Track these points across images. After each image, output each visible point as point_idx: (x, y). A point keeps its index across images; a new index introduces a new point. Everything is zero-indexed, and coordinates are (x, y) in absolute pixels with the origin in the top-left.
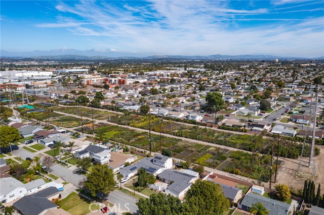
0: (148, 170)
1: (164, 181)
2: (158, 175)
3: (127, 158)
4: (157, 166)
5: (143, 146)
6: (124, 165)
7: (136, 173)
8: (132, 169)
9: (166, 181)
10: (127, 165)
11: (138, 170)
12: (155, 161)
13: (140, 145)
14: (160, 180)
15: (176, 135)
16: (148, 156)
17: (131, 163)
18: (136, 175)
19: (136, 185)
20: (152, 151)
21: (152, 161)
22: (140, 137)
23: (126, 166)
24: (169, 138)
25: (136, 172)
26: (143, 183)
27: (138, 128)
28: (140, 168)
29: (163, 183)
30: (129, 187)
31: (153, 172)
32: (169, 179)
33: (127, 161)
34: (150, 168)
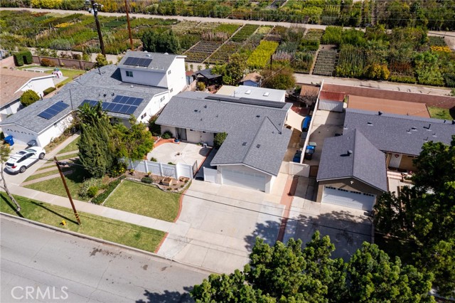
0: (111, 107)
1: (180, 136)
2: (153, 119)
3: (24, 80)
4: (141, 89)
5: (77, 44)
6: (18, 105)
7: (68, 125)
8: (49, 114)
9: (190, 136)
10: (27, 100)
11: (75, 114)
12: (129, 74)
13: (67, 43)
14: (167, 135)
15: (160, 14)
16: (98, 65)
17: (46, 93)
18: (69, 132)
19: (76, 173)
20: (109, 53)
21: (117, 75)
22: (63, 25)
23: (24, 105)
24: (143, 19)
25: (67, 121)
26: (104, 162)
27: (55, 8)
28: (77, 104)
29: (182, 144)
30: (48, 187)
31: (133, 110)
32: (198, 126)
33: (25, 89)
34: (118, 98)
